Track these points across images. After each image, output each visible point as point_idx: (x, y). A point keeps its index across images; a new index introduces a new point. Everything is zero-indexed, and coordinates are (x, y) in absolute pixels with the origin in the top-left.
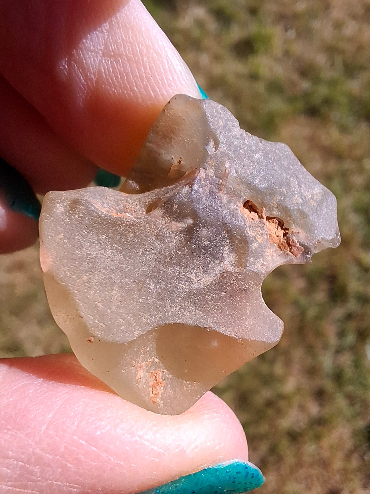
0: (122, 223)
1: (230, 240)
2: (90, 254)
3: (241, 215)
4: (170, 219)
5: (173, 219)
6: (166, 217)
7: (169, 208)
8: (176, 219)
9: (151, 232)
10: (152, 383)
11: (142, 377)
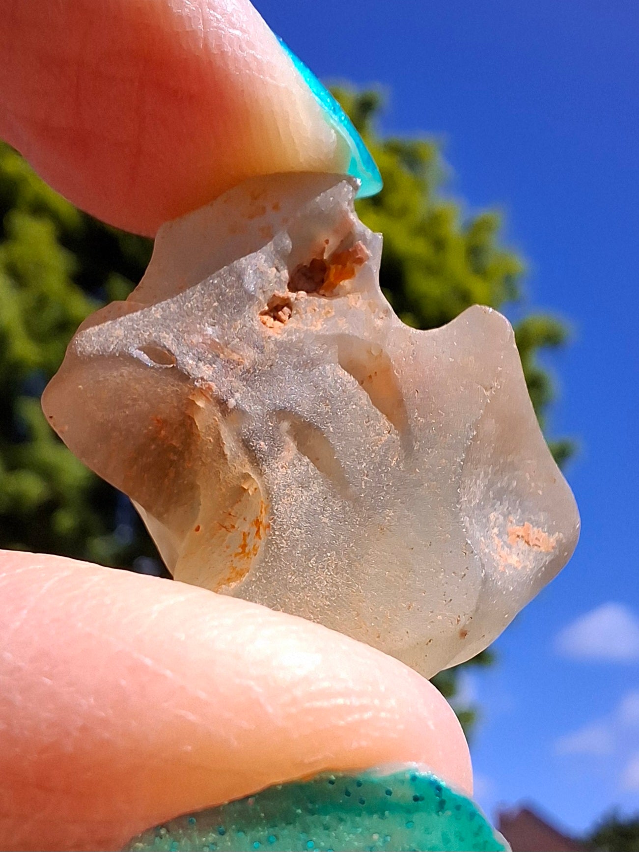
0: (276, 543)
2: (322, 608)
3: (286, 334)
4: (278, 459)
5: (280, 454)
6: (274, 464)
7: (262, 456)
8: (281, 449)
9: (295, 497)
10: (527, 545)
11: (518, 559)
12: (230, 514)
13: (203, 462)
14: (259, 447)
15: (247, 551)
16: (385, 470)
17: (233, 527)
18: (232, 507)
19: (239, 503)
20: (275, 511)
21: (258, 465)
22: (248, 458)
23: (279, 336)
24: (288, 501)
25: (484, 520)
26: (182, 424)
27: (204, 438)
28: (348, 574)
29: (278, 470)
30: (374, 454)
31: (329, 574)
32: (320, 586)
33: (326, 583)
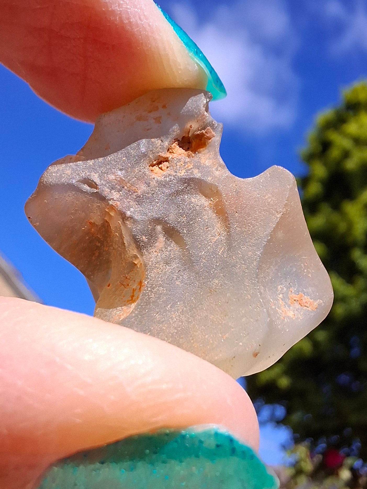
0: (148, 295)
1: (186, 194)
2: (172, 334)
3: (163, 177)
4: (153, 247)
5: (154, 244)
6: (151, 250)
7: (144, 245)
8: (155, 241)
9: (162, 269)
10: (300, 305)
11: (293, 314)
12: (126, 278)
13: (114, 248)
14: (142, 240)
15: (134, 299)
16: (215, 256)
17: (128, 285)
18: (128, 274)
19: (132, 272)
20: (149, 277)
21: (141, 250)
22: (135, 245)
23: (159, 178)
24: (157, 271)
25: (274, 290)
26: (103, 225)
27: (114, 234)
28: (189, 315)
29: (152, 253)
30: (209, 247)
31: (178, 314)
32: (172, 321)
33: (175, 320)
